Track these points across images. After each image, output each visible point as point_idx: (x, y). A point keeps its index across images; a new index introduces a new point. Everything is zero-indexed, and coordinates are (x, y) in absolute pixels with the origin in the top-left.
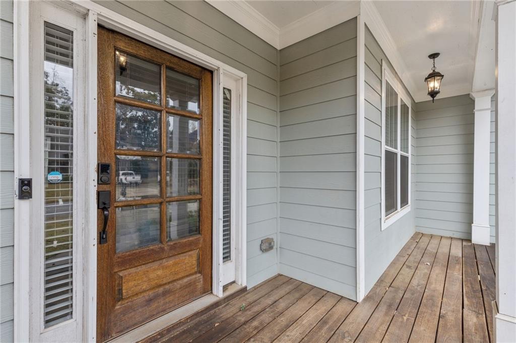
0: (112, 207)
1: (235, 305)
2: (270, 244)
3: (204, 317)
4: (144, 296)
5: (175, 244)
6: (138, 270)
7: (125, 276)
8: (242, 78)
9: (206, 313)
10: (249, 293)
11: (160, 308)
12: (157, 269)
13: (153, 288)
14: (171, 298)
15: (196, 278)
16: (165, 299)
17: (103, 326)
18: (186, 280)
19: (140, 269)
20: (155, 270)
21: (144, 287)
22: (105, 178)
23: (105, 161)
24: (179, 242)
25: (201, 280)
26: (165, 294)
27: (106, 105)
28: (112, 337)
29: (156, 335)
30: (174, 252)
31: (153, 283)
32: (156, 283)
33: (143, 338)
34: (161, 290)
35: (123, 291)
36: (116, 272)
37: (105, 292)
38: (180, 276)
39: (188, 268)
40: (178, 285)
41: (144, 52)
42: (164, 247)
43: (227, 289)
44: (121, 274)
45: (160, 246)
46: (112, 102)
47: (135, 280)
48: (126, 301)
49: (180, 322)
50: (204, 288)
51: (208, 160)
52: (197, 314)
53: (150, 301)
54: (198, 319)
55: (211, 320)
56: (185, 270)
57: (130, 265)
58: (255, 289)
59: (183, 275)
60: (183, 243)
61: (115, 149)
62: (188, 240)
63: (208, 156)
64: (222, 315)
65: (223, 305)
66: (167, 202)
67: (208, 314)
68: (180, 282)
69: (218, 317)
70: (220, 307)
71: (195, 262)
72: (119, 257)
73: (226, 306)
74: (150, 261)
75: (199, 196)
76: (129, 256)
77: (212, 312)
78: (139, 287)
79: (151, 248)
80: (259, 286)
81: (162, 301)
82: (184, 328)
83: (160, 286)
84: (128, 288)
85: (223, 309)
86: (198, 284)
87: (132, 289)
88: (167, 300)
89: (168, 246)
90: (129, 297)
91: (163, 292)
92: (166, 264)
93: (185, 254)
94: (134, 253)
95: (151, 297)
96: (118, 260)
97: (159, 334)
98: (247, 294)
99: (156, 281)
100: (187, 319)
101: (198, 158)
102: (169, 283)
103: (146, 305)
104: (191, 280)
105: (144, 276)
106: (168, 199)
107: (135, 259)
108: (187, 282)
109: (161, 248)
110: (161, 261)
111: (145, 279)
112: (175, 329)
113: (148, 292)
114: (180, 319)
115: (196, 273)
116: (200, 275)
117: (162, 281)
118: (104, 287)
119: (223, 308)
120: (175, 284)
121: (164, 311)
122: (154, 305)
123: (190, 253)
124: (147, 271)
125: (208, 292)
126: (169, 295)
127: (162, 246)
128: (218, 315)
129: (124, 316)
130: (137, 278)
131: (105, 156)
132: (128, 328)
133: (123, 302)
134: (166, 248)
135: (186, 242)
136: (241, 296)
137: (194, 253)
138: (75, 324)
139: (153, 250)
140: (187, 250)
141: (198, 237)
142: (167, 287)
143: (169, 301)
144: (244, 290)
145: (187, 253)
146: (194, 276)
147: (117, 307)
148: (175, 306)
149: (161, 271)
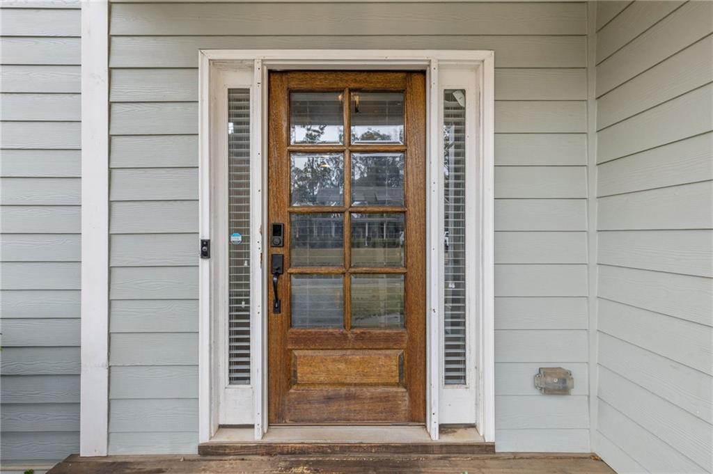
0: (285, 274)
1: (456, 465)
2: (564, 381)
3: (398, 458)
4: (322, 390)
5: (362, 333)
6: (315, 355)
7: (300, 357)
8: (483, 61)
9: (403, 453)
10: (497, 458)
11: (343, 414)
12: (338, 361)
13: (334, 384)
14: (358, 407)
15: (396, 392)
16: (348, 405)
17: (277, 406)
18: (380, 390)
19: (317, 354)
20: (334, 361)
21: (322, 378)
22: (277, 239)
23: (279, 221)
24: (369, 332)
25: (406, 399)
26: (349, 397)
27: (279, 158)
28: (286, 422)
29: (326, 447)
30: (360, 344)
31: (334, 378)
32: (336, 379)
33: (310, 441)
34: (344, 390)
35: (298, 375)
36: (291, 350)
37: (279, 368)
38: (371, 380)
39: (384, 374)
40: (368, 392)
41: (321, 82)
42: (347, 334)
43: (455, 432)
44: (296, 353)
45: (341, 330)
46: (285, 153)
47: (310, 366)
48: (302, 388)
49: (360, 446)
50: (412, 414)
51: (417, 213)
52: (387, 447)
53: (329, 399)
54: (389, 456)
55: (404, 467)
56: (379, 375)
57: (305, 345)
58: (514, 458)
59: (376, 381)
60: (375, 334)
61: (290, 206)
62: (384, 333)
63: (417, 208)
64: (423, 470)
65: (437, 456)
66: (351, 273)
67: (406, 456)
68: (372, 389)
69: (415, 469)
70: (431, 456)
71: (395, 368)
72: (292, 333)
73: (441, 459)
74: (329, 347)
75: (402, 270)
76: (304, 334)
77: (414, 456)
78: (317, 377)
79: (331, 330)
80: (528, 456)
81: (344, 406)
82: (364, 457)
83: (343, 384)
84: (303, 372)
85: (434, 462)
86: (400, 402)
87: (308, 376)
88: (352, 407)
89: (352, 333)
90: (304, 384)
91: (346, 394)
92: (350, 357)
93: (379, 352)
94: (310, 332)
95: (330, 394)
96: (291, 336)
97: (329, 447)
98: (491, 459)
99: (337, 376)
100: (371, 447)
101: (401, 212)
102: (355, 385)
103: (323, 403)
104: (388, 393)
105: (321, 364)
106: (352, 270)
107: (309, 339)
108: (382, 393)
109: (342, 333)
110: (344, 352)
111: (323, 368)
112: (352, 452)
113: (327, 386)
114: (360, 441)
115: (398, 385)
116: (404, 390)
117: (345, 378)
118: (278, 363)
119: (434, 459)
120: (365, 389)
121: (348, 421)
122: (334, 407)
123: (388, 352)
124: (326, 359)
125: (419, 422)
126: (354, 402)
127: (345, 332)
128: (419, 467)
129: (298, 404)
130: (314, 364)
131: (278, 216)
132: (303, 421)
133: (299, 388)
134: (349, 335)
135: (380, 334)
136: (479, 456)
137: (395, 354)
138: (251, 392)
139: (332, 334)
140: (381, 347)
141: (400, 331)
142: (352, 389)
143: (355, 410)
144: (489, 449)
145: (383, 351)
146: (395, 389)
147: (292, 391)
148: (364, 420)
149: (344, 365)
